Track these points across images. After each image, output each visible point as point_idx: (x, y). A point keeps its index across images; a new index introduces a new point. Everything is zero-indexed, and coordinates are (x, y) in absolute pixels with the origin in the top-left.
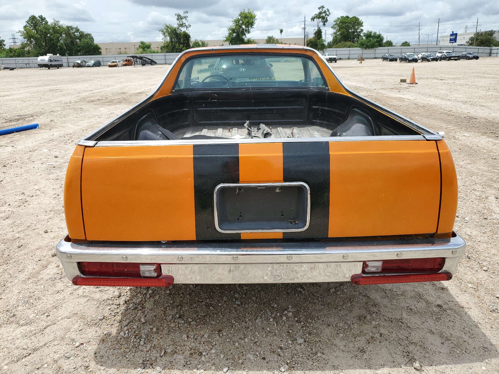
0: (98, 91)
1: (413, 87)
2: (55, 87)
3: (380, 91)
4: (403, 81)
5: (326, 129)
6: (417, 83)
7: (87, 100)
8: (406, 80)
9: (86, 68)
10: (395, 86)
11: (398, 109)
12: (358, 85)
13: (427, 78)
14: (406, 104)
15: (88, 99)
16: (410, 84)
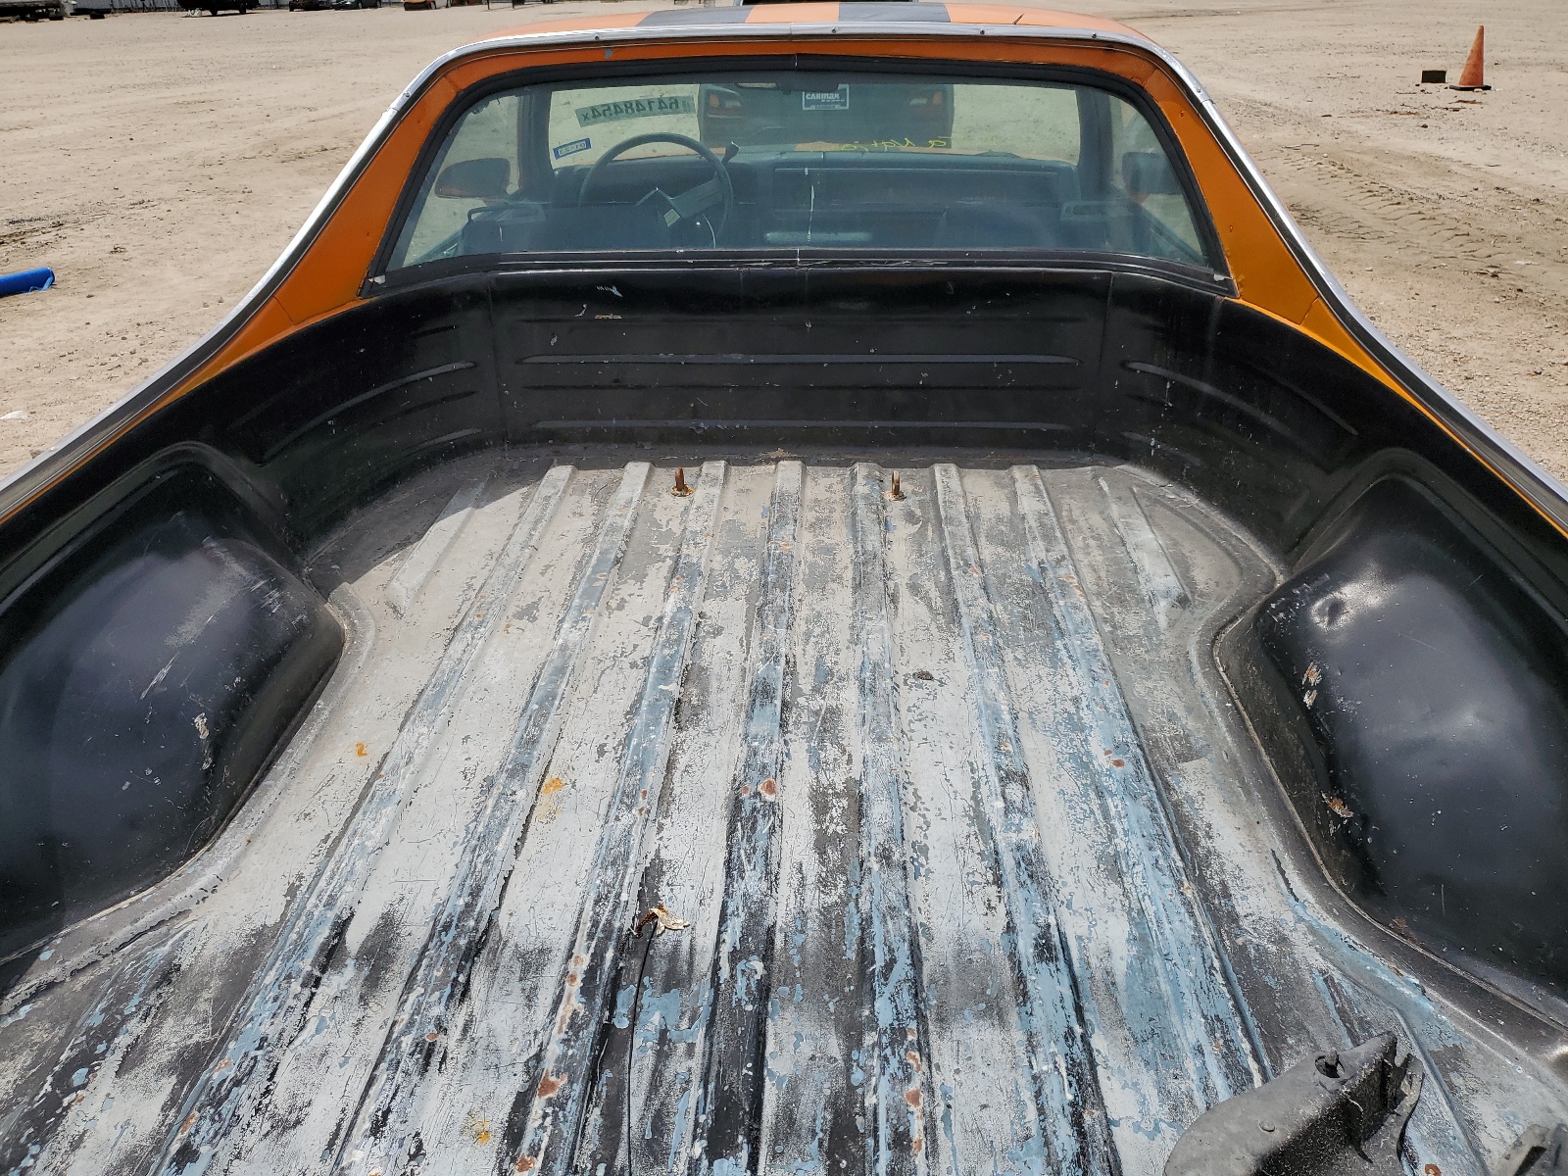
0: (336, 110)
1: (1474, 102)
2: (200, 89)
3: (1345, 123)
4: (1434, 77)
5: (1192, 499)
6: (1488, 88)
7: (282, 149)
8: (1444, 73)
9: (333, 11)
10: (1401, 98)
11: (1431, 213)
12: (1260, 96)
13: (1525, 64)
14: (1460, 186)
15: (288, 147)
16: (1462, 89)
